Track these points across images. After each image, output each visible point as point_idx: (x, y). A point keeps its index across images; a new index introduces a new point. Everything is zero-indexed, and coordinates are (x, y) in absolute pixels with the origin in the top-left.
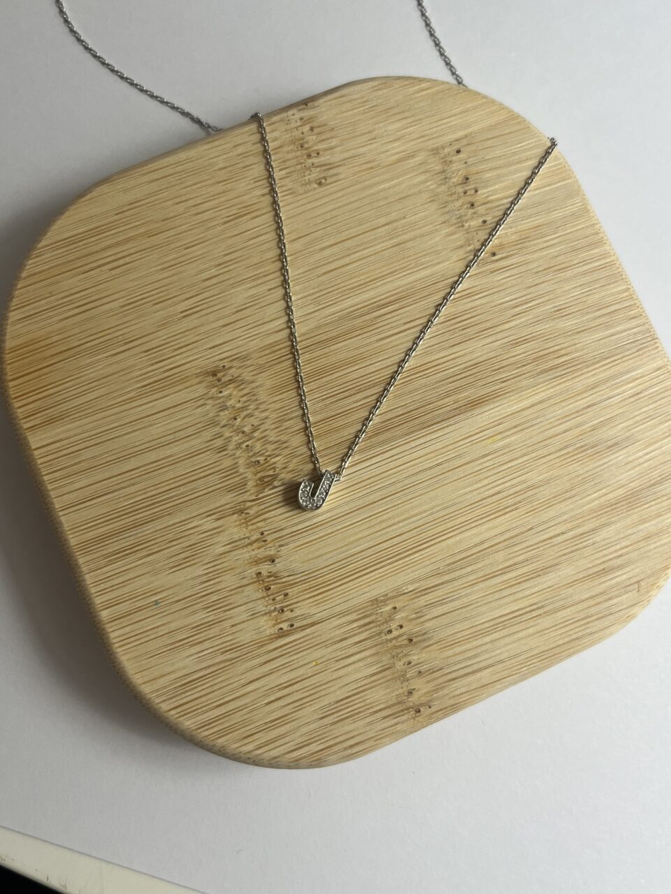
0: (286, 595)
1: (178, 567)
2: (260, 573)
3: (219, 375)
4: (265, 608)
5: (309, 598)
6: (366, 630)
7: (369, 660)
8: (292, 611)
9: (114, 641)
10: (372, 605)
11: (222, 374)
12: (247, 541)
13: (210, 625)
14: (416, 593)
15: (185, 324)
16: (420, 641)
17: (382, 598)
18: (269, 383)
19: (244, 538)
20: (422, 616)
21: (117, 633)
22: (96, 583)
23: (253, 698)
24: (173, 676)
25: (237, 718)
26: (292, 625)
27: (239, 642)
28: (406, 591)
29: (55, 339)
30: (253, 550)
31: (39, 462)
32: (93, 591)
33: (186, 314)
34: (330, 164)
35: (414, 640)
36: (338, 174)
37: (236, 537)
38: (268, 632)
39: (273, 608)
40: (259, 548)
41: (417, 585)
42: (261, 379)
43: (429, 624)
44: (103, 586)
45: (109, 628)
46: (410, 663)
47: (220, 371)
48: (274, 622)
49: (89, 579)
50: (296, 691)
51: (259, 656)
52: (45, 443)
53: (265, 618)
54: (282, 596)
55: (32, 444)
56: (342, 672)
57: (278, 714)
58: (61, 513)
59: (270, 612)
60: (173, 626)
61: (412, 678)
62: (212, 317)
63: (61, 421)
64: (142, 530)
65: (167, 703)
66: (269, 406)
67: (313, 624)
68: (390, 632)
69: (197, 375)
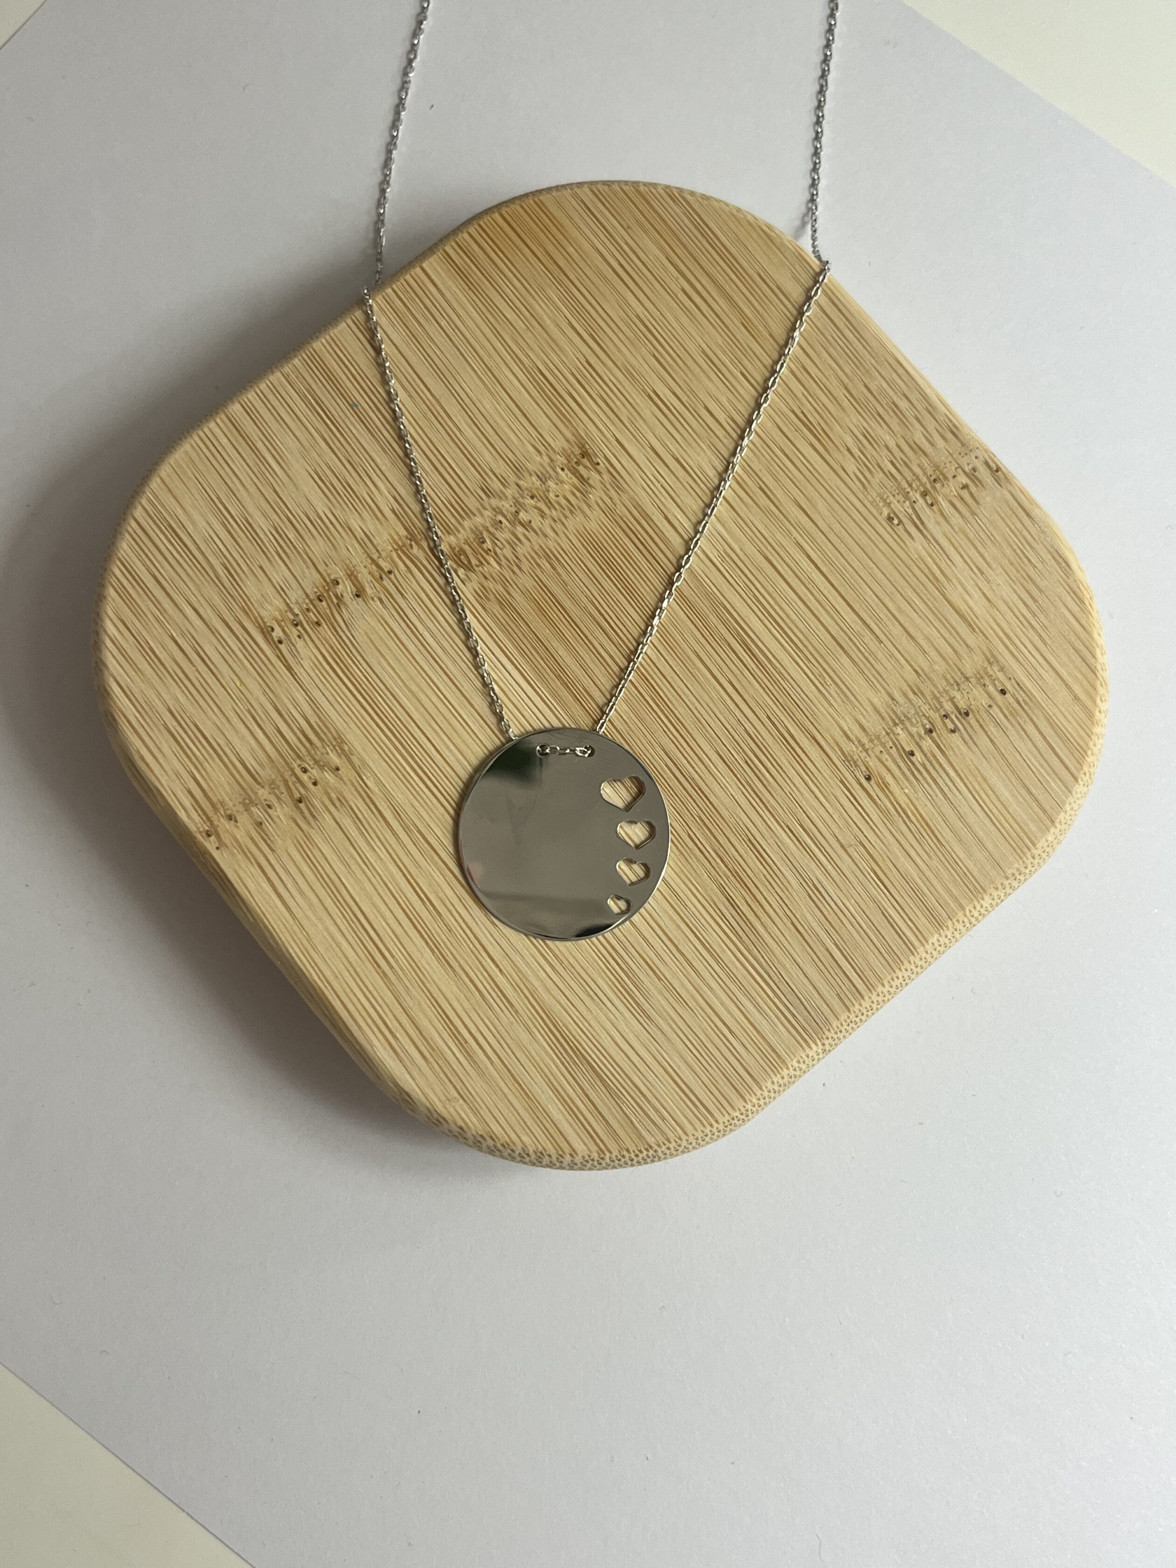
0: (318, 624)
1: (319, 479)
2: (338, 583)
3: (585, 461)
4: (294, 601)
5: (321, 653)
6: (298, 738)
7: (260, 753)
8: (299, 637)
9: (206, 430)
10: (335, 739)
11: (588, 464)
12: (375, 556)
13: (255, 538)
14: (366, 792)
15: (640, 401)
16: (302, 812)
17: (346, 748)
18: (593, 526)
19: (378, 551)
20: (336, 807)
21: (217, 430)
22: (274, 390)
23: (175, 617)
24: (179, 512)
25: (145, 604)
26: (280, 642)
27: (241, 579)
28: (364, 777)
29: (570, 249)
30: (365, 567)
31: (408, 277)
32: (263, 386)
33: (653, 397)
34: (923, 523)
35: (302, 805)
36: (913, 538)
37: (377, 541)
38: (264, 613)
39: (297, 611)
40: (370, 573)
41: (376, 790)
42: (596, 514)
43: (327, 816)
44: (271, 397)
45: (221, 418)
46: (269, 807)
47: (590, 460)
48: (280, 618)
49: (276, 377)
50: (197, 670)
51: (231, 610)
52: (433, 277)
53: (283, 607)
54: (316, 620)
55: (427, 262)
56: (235, 720)
57: (163, 655)
58: (349, 321)
59: (291, 610)
60: (242, 494)
61: (251, 815)
62: (660, 430)
63: (466, 287)
64: (355, 422)
65: (145, 514)
66: (562, 535)
67: (289, 668)
68: (305, 771)
69: (576, 435)
